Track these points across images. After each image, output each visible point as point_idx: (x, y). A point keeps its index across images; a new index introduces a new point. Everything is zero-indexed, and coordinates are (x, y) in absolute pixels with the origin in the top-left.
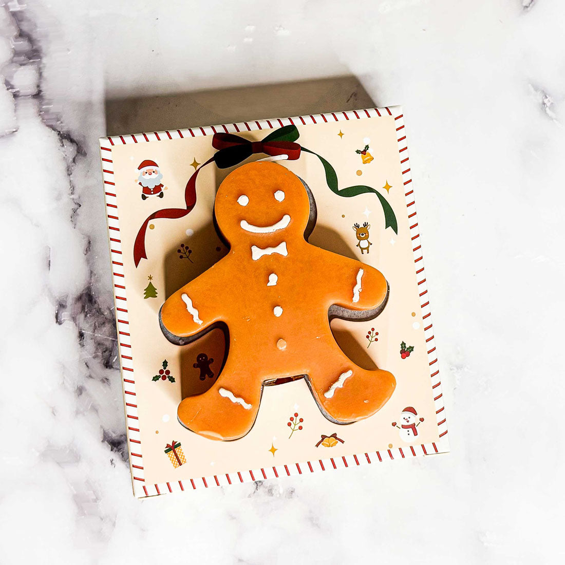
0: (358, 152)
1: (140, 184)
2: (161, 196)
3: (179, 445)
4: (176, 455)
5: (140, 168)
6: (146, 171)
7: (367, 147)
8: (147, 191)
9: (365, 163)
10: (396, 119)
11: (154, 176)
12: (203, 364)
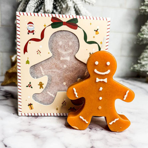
0: (95, 30)
1: (28, 29)
2: (34, 34)
3: (32, 104)
4: (31, 107)
5: (28, 24)
6: (30, 25)
7: (98, 29)
8: (29, 31)
9: (96, 34)
10: (108, 22)
11: (32, 27)
12: (41, 85)
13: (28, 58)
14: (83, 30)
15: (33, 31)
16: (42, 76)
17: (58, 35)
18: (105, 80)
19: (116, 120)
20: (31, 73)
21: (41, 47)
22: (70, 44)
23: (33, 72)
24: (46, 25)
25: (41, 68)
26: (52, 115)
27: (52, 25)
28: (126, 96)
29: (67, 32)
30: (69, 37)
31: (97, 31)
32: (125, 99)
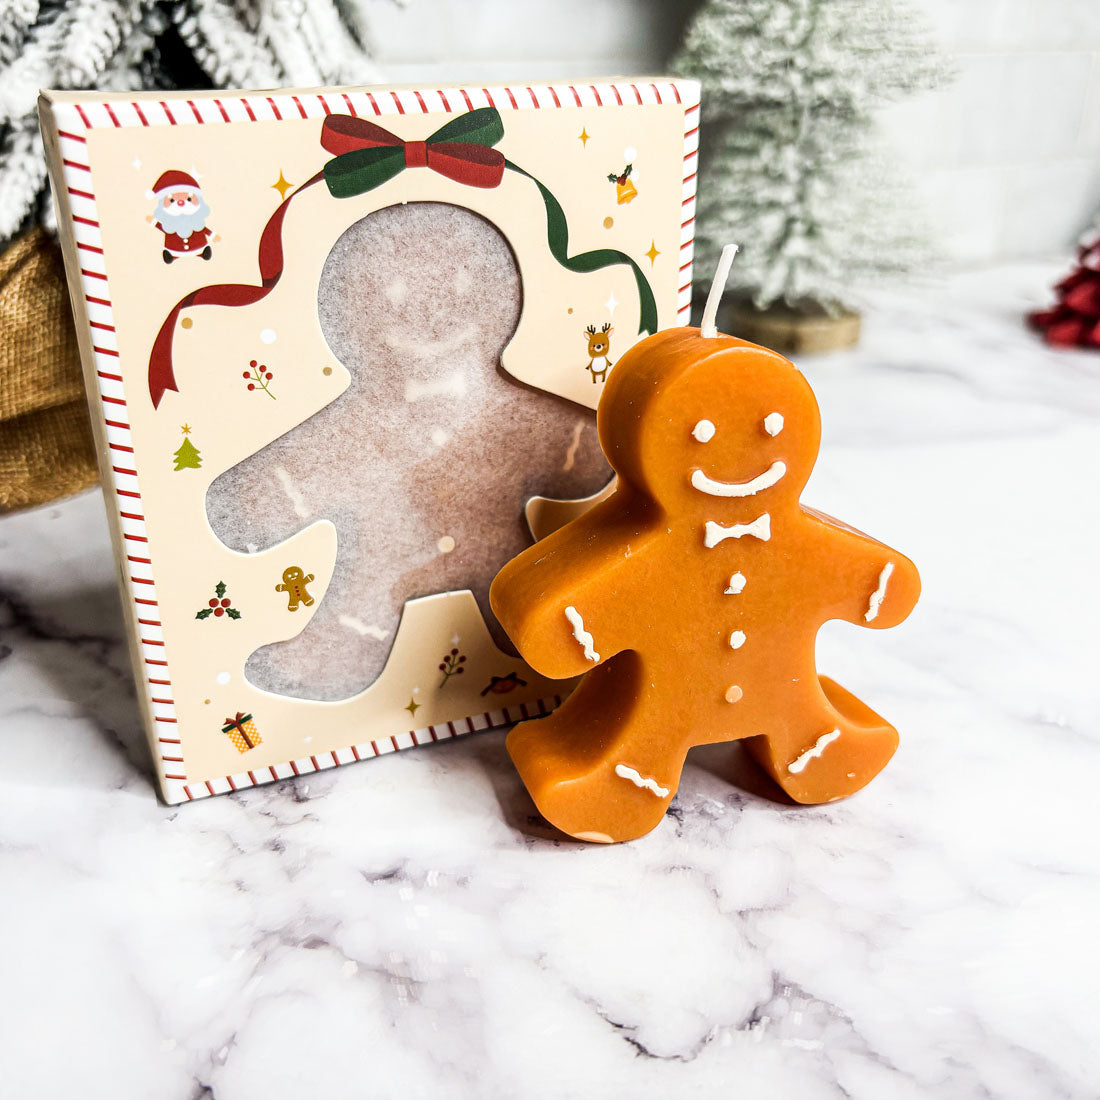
0: (612, 177)
1: (159, 226)
2: (207, 255)
3: (249, 718)
4: (243, 733)
5: (157, 188)
6: (170, 197)
7: (629, 168)
8: (173, 242)
9: (621, 201)
11: (189, 208)
12: (295, 586)
13: (186, 430)
14: (541, 186)
15: (198, 239)
16: (297, 525)
17: (378, 237)
18: (762, 528)
19: (824, 741)
20: (218, 522)
21: (268, 336)
22: (460, 291)
23: (227, 511)
24: (288, 180)
25: (281, 473)
26: (385, 747)
27: (328, 173)
28: (877, 599)
29: (433, 211)
30: (450, 243)
31: (622, 180)
32: (871, 615)
